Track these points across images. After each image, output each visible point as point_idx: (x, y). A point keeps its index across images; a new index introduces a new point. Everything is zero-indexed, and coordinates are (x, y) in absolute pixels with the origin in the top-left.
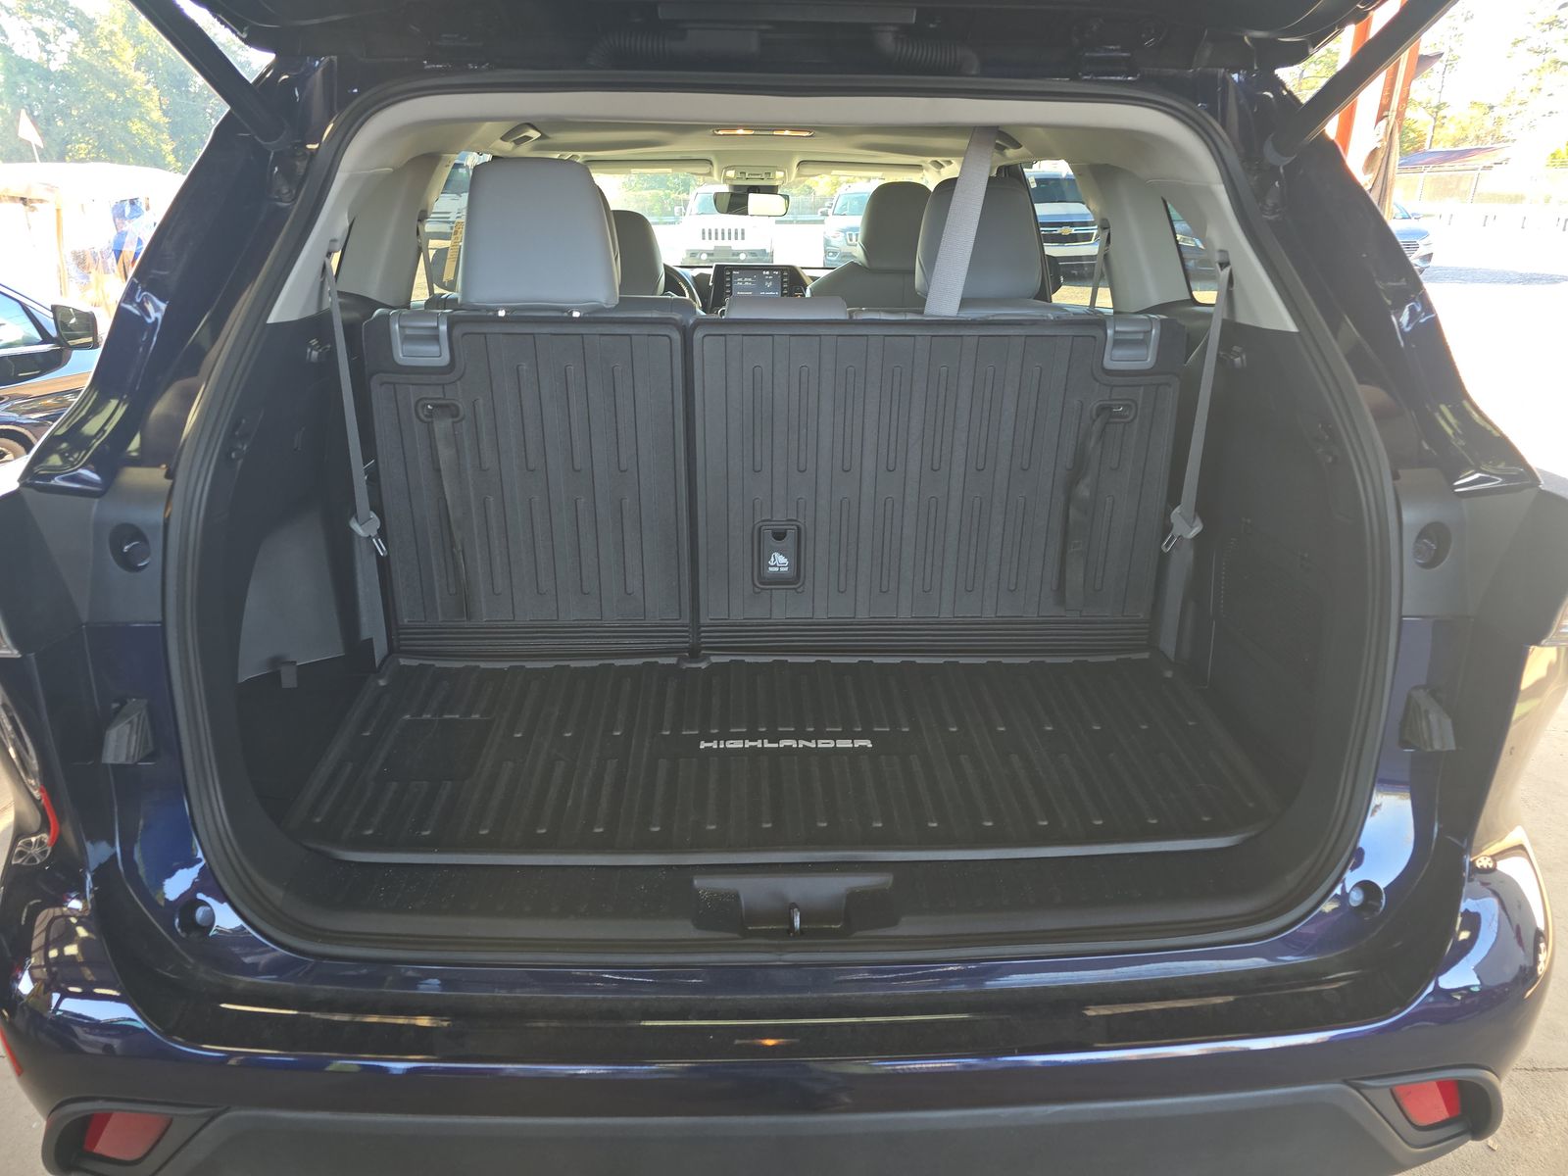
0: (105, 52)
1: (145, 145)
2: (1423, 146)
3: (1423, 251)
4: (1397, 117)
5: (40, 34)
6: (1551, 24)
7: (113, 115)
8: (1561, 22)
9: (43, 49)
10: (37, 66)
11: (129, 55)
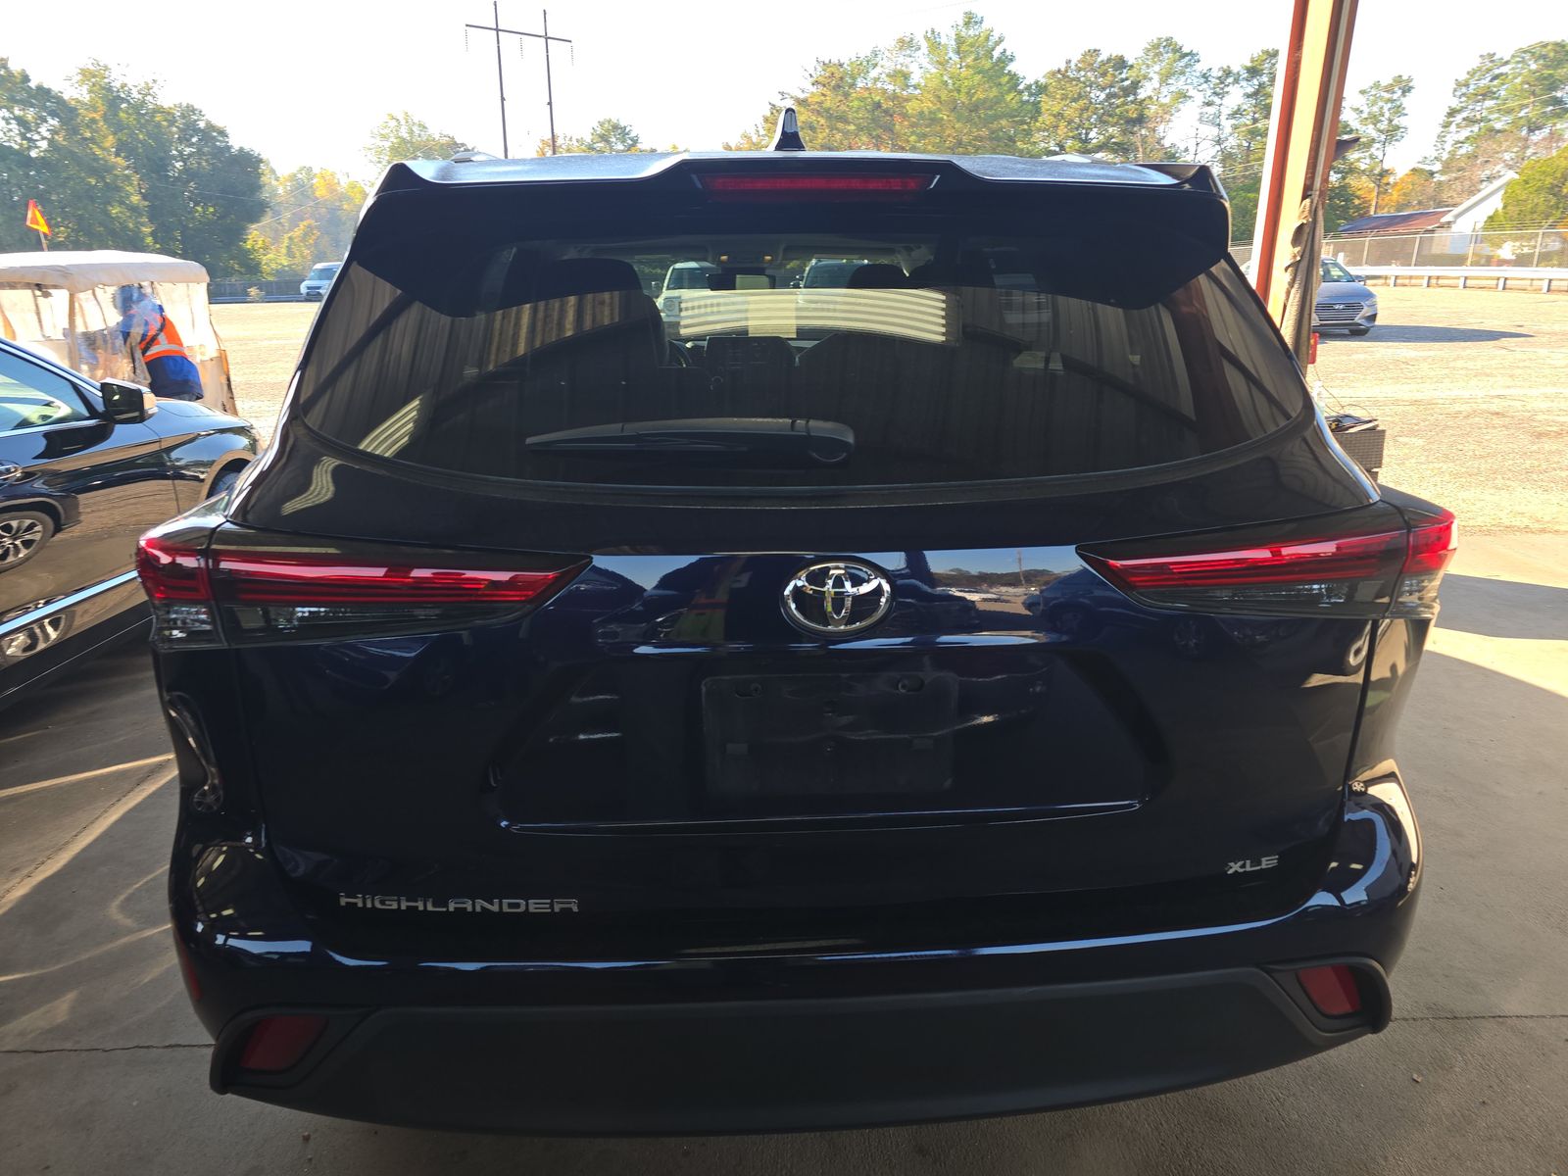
0: (86, 139)
1: (125, 228)
2: (1368, 211)
3: (1366, 311)
4: (1320, 196)
5: (21, 121)
6: (1484, 95)
7: (92, 199)
8: (1494, 93)
9: (24, 137)
10: (17, 153)
11: (110, 141)
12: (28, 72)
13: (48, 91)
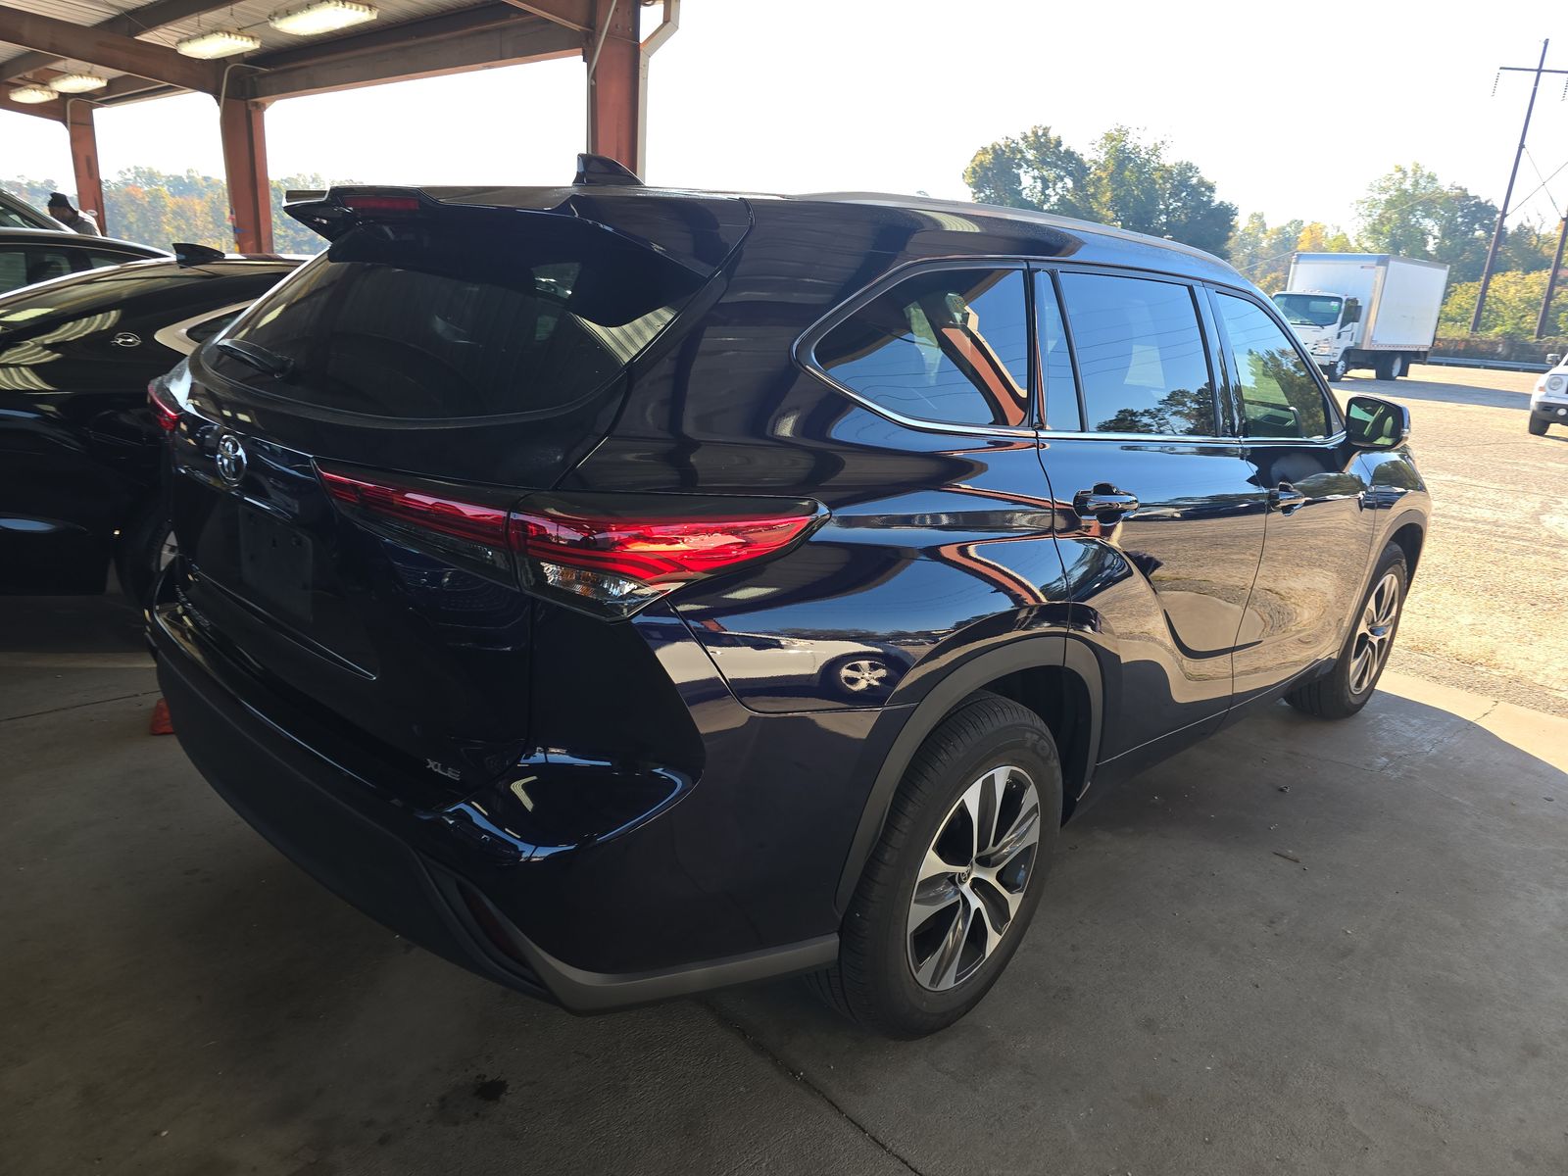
12: (1062, 139)
13: (1073, 153)
